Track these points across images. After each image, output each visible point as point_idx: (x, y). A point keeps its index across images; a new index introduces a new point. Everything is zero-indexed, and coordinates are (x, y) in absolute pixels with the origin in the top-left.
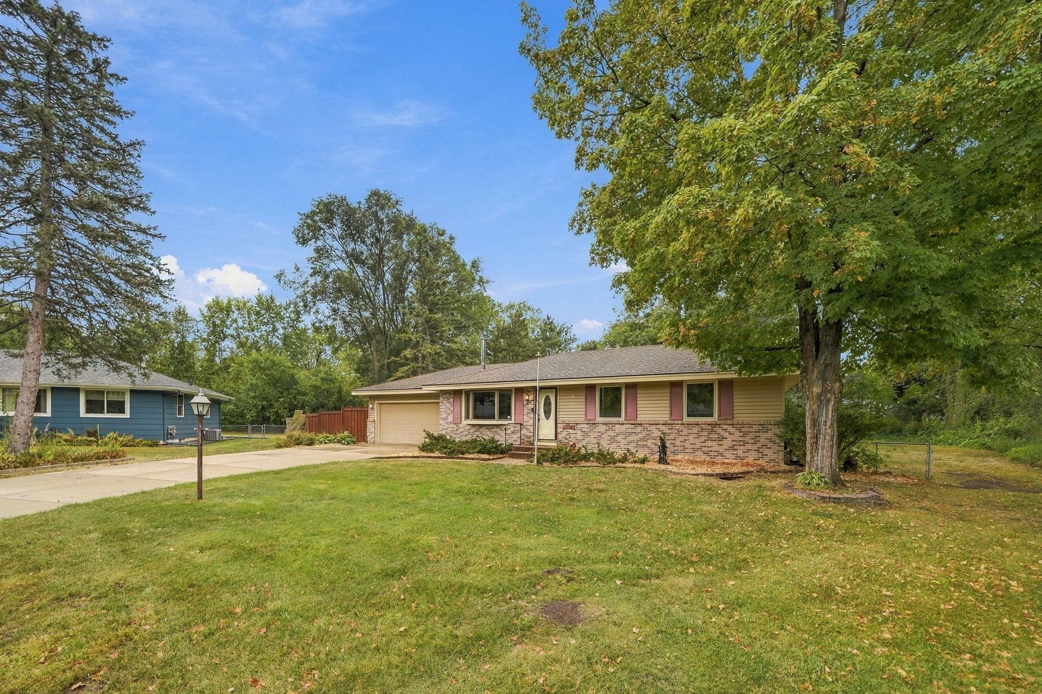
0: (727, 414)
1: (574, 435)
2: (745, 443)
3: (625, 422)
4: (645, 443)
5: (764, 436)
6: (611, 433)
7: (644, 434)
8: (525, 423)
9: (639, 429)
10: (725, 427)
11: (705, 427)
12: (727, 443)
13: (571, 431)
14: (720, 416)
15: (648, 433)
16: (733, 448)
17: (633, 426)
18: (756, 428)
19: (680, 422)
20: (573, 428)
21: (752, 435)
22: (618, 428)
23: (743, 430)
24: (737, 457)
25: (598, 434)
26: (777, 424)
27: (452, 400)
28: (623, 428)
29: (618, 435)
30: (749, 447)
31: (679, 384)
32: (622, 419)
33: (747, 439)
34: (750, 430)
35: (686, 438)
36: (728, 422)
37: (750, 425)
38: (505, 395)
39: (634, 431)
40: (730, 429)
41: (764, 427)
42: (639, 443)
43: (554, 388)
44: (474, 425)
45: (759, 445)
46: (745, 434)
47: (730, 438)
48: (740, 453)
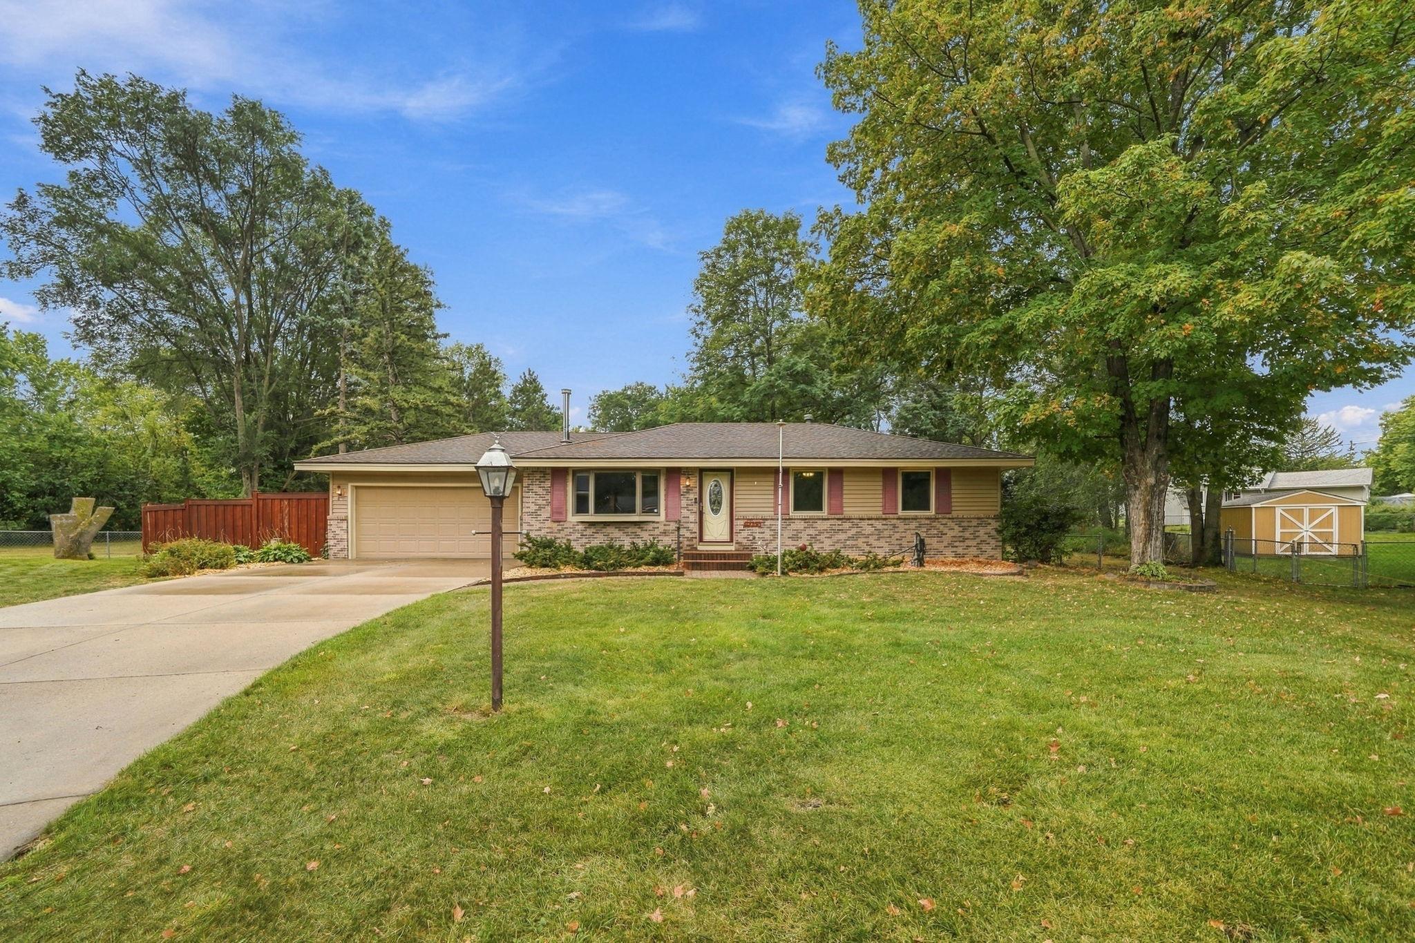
0: (945, 507)
1: (761, 536)
2: (965, 539)
3: (830, 517)
4: (854, 543)
5: (982, 531)
6: (812, 532)
7: (854, 531)
8: (683, 520)
9: (847, 525)
10: (944, 521)
11: (924, 522)
12: (947, 539)
13: (757, 529)
14: (937, 509)
15: (859, 530)
16: (951, 545)
17: (840, 522)
18: (975, 523)
19: (896, 516)
20: (758, 525)
21: (971, 530)
22: (822, 525)
23: (963, 524)
24: (957, 555)
25: (795, 533)
26: (996, 518)
27: (548, 484)
28: (826, 525)
29: (820, 533)
30: (968, 543)
31: (894, 470)
32: (825, 513)
33: (967, 534)
34: (970, 524)
35: (903, 535)
36: (948, 516)
37: (969, 519)
38: (651, 477)
39: (840, 528)
40: (950, 523)
41: (982, 521)
42: (848, 543)
43: (730, 470)
44: (592, 524)
45: (978, 540)
46: (965, 529)
47: (951, 533)
48: (960, 550)
